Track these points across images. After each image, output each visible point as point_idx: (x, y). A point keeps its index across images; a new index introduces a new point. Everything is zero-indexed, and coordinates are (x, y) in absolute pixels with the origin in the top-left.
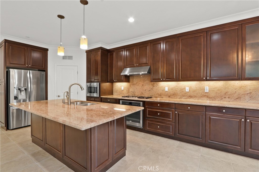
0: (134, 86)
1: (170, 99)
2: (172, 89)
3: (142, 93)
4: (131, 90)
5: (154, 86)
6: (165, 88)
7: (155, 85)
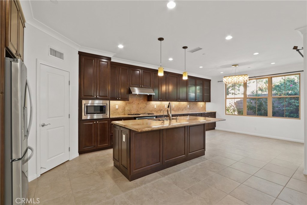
0: (130, 104)
1: (157, 113)
2: (158, 106)
3: (138, 111)
4: (126, 108)
5: (147, 105)
6: (154, 106)
7: (148, 103)
